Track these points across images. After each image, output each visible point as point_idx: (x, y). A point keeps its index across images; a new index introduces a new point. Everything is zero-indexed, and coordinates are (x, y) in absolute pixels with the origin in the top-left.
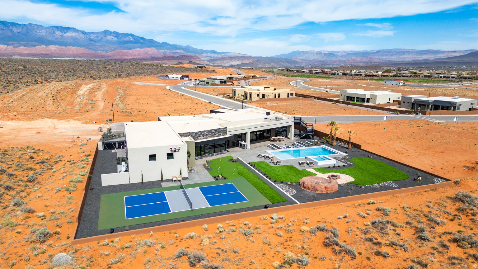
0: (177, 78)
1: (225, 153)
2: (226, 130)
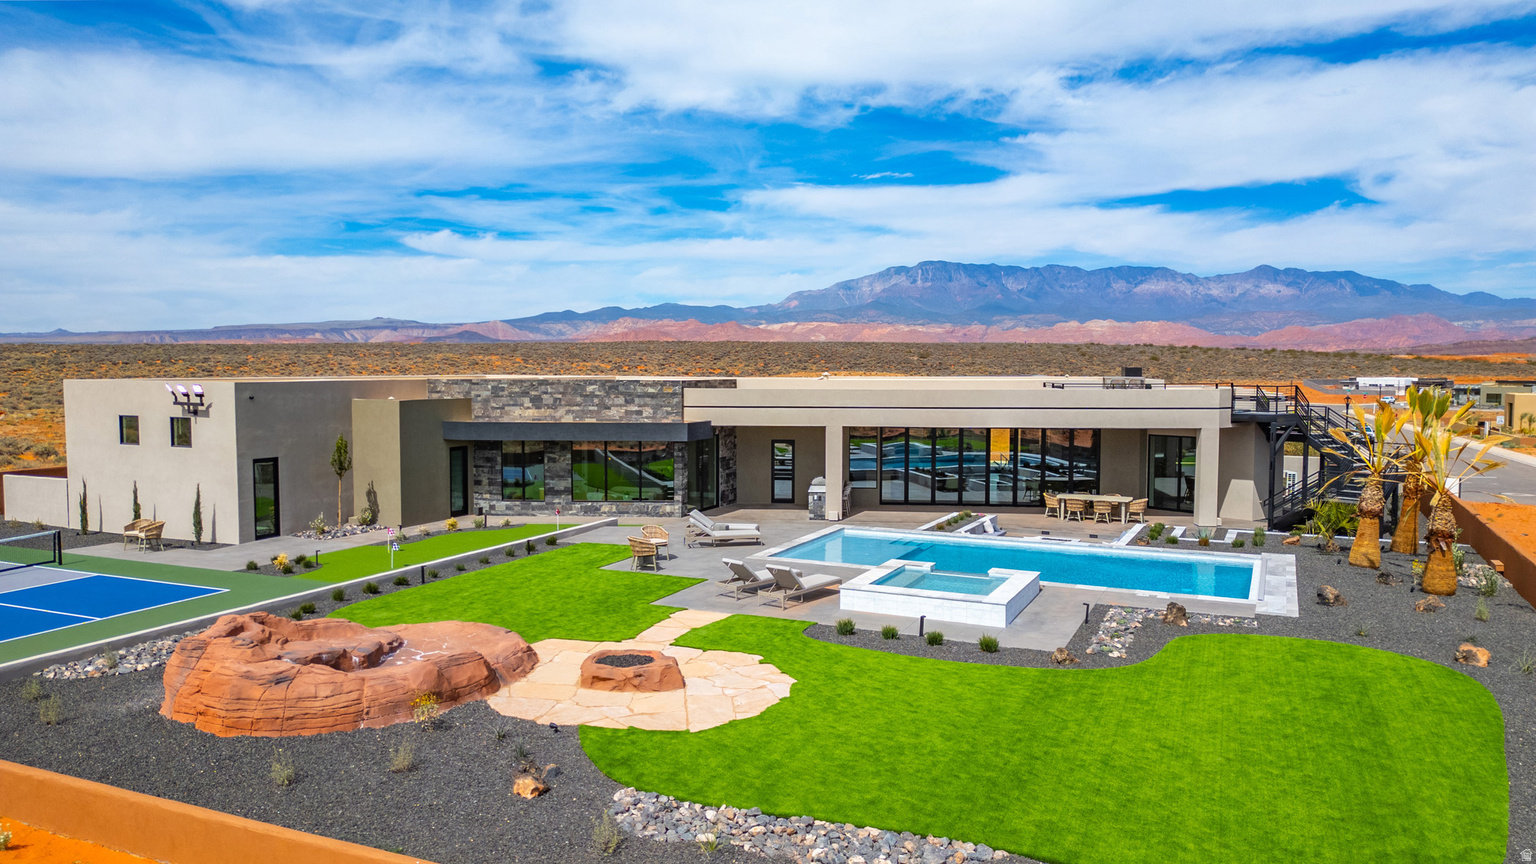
2: (674, 394)
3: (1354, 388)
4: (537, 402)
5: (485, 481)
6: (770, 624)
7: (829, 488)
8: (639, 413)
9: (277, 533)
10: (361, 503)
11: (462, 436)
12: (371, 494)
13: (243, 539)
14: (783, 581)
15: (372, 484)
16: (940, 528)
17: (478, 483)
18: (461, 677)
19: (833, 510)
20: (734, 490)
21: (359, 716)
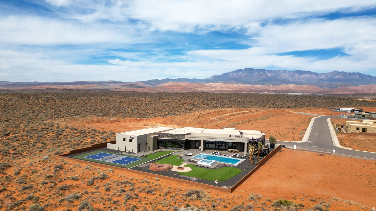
0: (347, 111)
1: (183, 150)
2: (183, 136)
3: (339, 110)
4: (167, 136)
5: (161, 145)
6: (191, 165)
7: (201, 147)
8: (179, 138)
9: (140, 152)
10: (148, 148)
11: (159, 140)
12: (149, 147)
13: (137, 153)
14: (193, 161)
15: (149, 146)
16: (212, 154)
17: (160, 145)
18: (169, 168)
19: (202, 150)
20: (190, 146)
21: (163, 170)
